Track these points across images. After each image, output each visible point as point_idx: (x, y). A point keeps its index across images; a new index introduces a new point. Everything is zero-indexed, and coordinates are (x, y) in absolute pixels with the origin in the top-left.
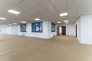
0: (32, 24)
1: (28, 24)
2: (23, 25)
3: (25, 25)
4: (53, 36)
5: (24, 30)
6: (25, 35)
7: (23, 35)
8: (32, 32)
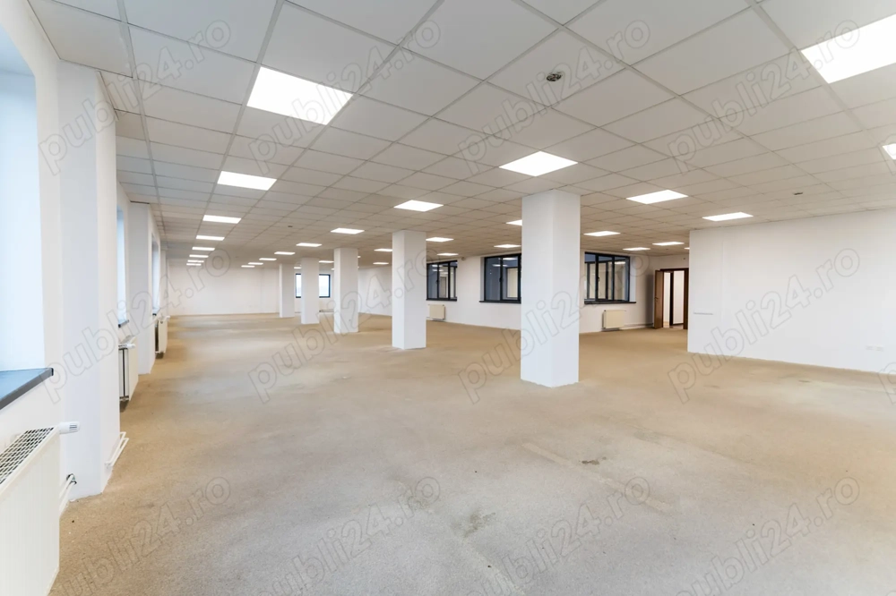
0: (486, 259)
1: (463, 259)
2: (439, 264)
3: (450, 264)
4: (598, 329)
5: (444, 293)
6: (449, 320)
7: (441, 317)
8: (486, 300)
